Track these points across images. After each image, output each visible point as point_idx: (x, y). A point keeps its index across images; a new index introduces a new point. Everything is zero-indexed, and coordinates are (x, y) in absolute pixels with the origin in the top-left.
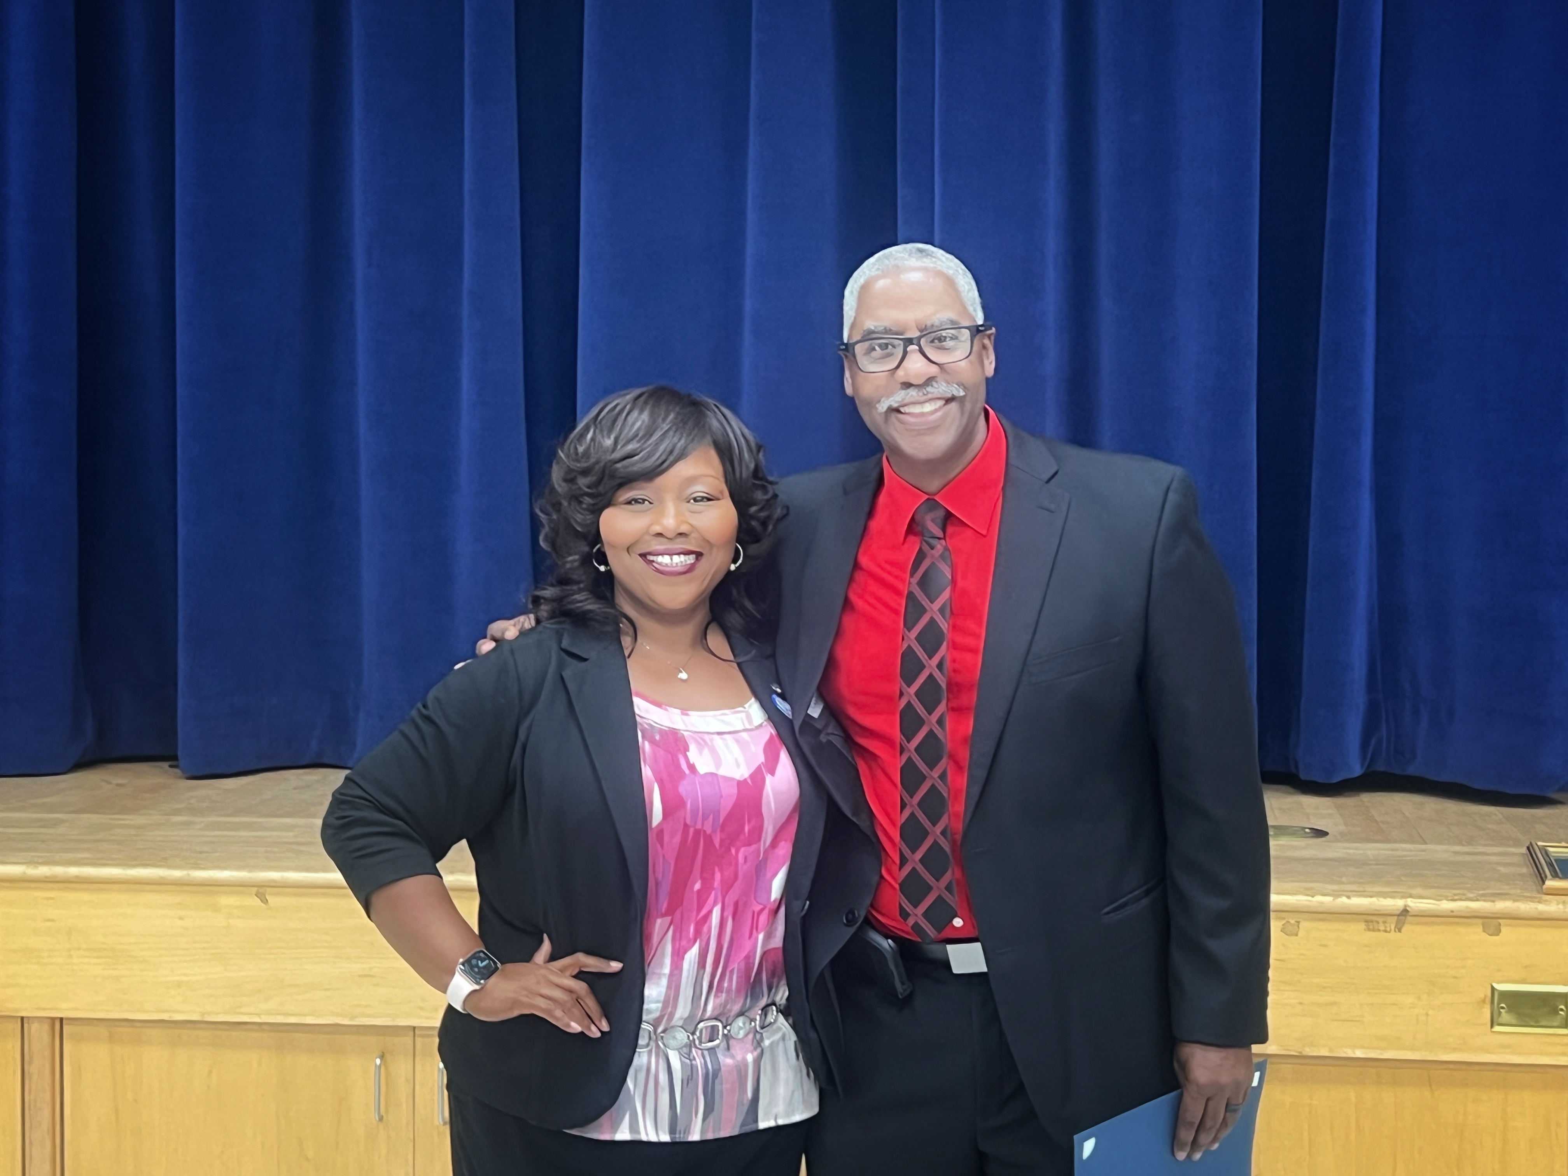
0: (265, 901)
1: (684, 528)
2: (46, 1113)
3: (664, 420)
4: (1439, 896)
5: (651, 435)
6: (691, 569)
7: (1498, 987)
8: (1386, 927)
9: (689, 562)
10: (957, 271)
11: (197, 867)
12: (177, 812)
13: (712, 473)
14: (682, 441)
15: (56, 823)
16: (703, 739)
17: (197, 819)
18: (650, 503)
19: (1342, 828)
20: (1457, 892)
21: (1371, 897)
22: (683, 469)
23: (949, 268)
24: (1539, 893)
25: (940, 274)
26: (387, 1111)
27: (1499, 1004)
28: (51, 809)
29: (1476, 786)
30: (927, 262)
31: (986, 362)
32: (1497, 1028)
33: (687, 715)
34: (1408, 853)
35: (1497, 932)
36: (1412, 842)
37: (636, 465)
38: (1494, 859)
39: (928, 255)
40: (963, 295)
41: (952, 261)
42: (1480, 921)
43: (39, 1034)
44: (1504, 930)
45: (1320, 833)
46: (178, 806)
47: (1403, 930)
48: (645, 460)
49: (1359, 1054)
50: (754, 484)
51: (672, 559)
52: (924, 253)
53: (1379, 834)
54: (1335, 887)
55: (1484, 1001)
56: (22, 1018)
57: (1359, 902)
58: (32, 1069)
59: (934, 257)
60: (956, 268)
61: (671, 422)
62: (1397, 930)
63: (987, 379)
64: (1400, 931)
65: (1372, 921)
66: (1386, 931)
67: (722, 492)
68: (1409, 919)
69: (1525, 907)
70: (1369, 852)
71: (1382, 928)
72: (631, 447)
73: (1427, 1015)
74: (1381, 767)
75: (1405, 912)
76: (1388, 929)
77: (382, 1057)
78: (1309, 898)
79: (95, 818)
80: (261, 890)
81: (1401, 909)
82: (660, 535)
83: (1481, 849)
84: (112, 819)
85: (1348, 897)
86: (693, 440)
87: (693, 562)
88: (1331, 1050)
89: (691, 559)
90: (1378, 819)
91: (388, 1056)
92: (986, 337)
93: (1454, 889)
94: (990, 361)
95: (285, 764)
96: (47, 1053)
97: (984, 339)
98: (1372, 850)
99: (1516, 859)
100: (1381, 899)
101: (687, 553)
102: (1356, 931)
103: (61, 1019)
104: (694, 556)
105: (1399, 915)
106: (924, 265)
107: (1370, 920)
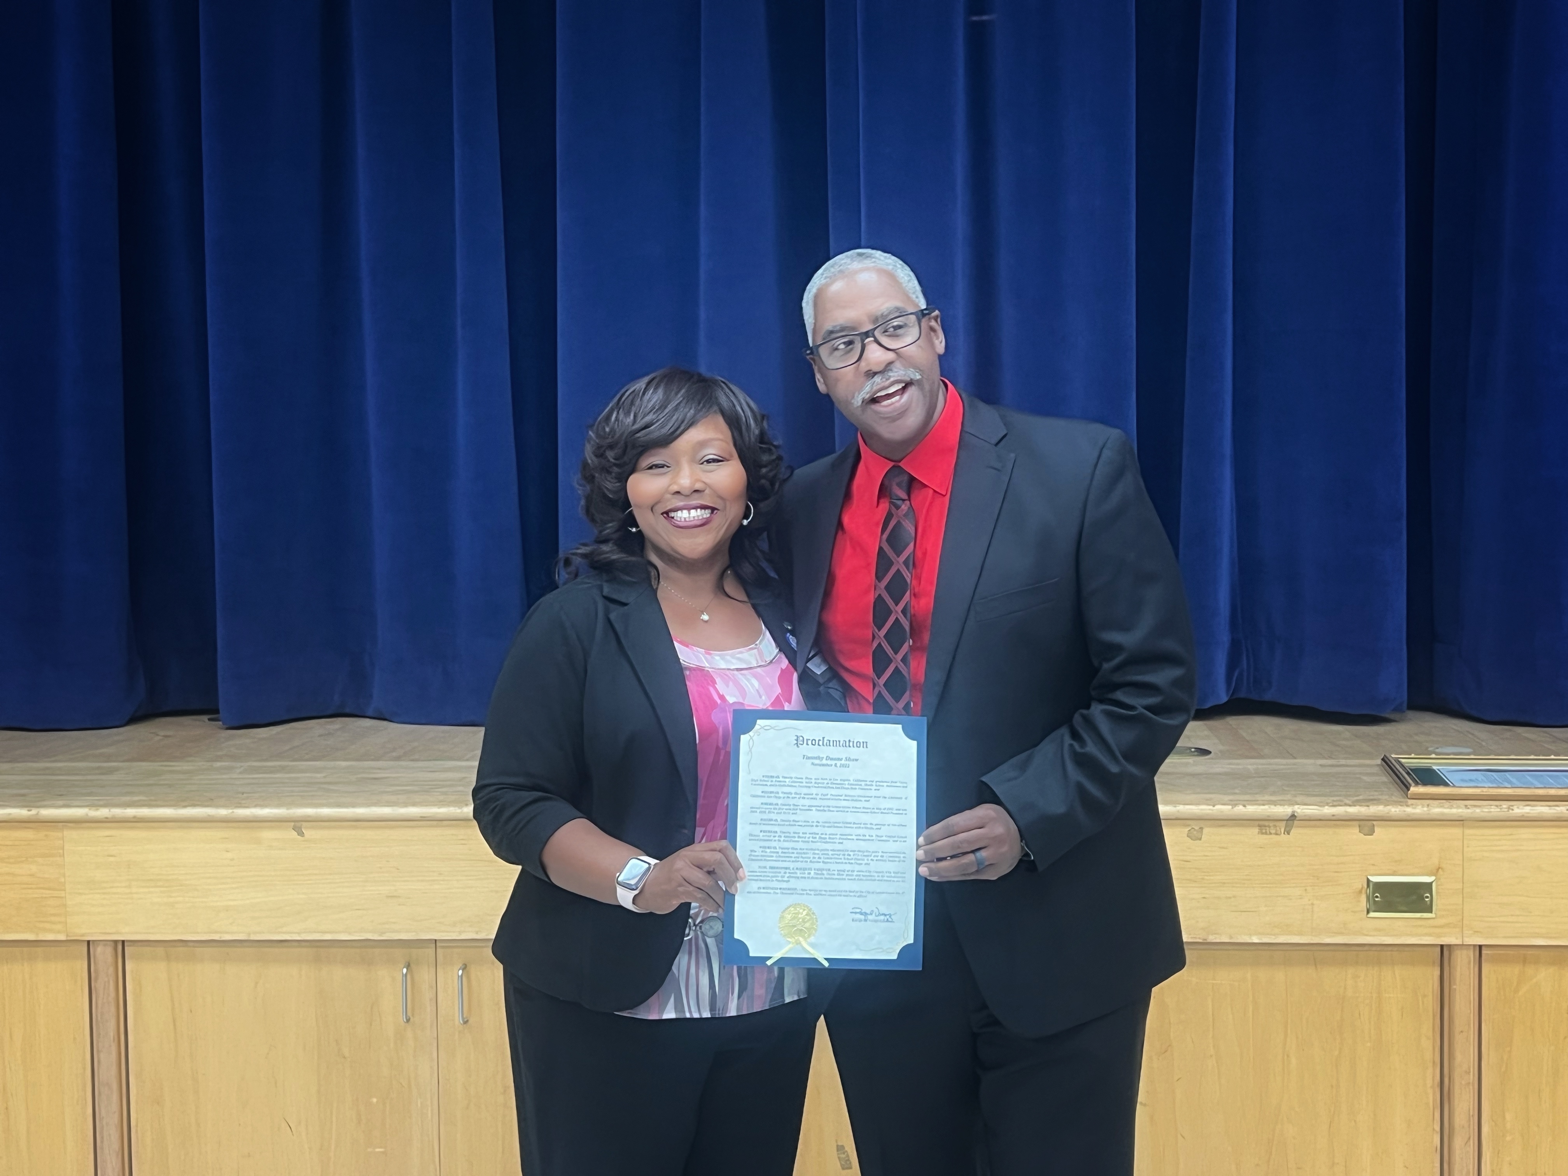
0: (301, 834)
1: (698, 486)
2: (112, 1024)
3: (677, 394)
4: (1321, 802)
5: (666, 407)
6: (705, 523)
7: (1372, 879)
8: (1276, 830)
9: (705, 516)
10: (895, 266)
11: (240, 806)
12: (219, 758)
13: (720, 436)
14: (692, 411)
15: (111, 771)
16: (725, 673)
17: (239, 764)
18: (668, 467)
19: (1221, 747)
20: (1335, 799)
21: (1264, 805)
22: (694, 435)
23: (888, 264)
24: (1404, 798)
25: (882, 272)
26: (413, 1015)
27: (1374, 894)
28: (108, 758)
29: (1323, 709)
30: (868, 263)
31: (937, 342)
32: (1372, 914)
33: (710, 654)
34: (1282, 767)
35: (1371, 832)
36: (1284, 758)
37: (655, 432)
38: (1357, 770)
39: (868, 257)
40: (904, 285)
41: (889, 258)
42: (1357, 823)
43: (103, 955)
44: (1377, 830)
45: (1204, 752)
46: (220, 753)
47: (1291, 833)
48: (662, 427)
49: (1255, 940)
50: (761, 448)
51: (689, 514)
52: (863, 256)
53: (1252, 751)
54: (1231, 797)
55: (1360, 892)
56: (89, 942)
57: (1252, 810)
58: (98, 985)
59: (874, 258)
60: (894, 264)
61: (682, 396)
62: (1286, 833)
63: (940, 357)
64: (1289, 834)
65: (1265, 826)
66: (1276, 834)
67: (731, 456)
68: (1295, 822)
69: (1395, 810)
70: (1249, 767)
71: (1273, 831)
72: (648, 419)
73: (1312, 904)
74: (1242, 694)
75: (1293, 817)
76: (1279, 832)
77: (408, 966)
78: (1211, 807)
79: (145, 765)
80: (298, 825)
81: (1290, 815)
82: (678, 492)
83: (1343, 762)
84: (162, 766)
85: (1244, 806)
86: (701, 410)
87: (708, 515)
88: (1231, 938)
89: (706, 514)
90: (1248, 738)
91: (412, 965)
92: (933, 321)
93: (1332, 796)
94: (940, 340)
95: (315, 714)
96: (111, 970)
97: (931, 322)
98: (1250, 765)
99: (1376, 770)
100: (1272, 807)
101: (703, 507)
102: (1251, 834)
103: (123, 942)
104: (710, 511)
105: (1287, 820)
106: (865, 266)
107: (1263, 824)
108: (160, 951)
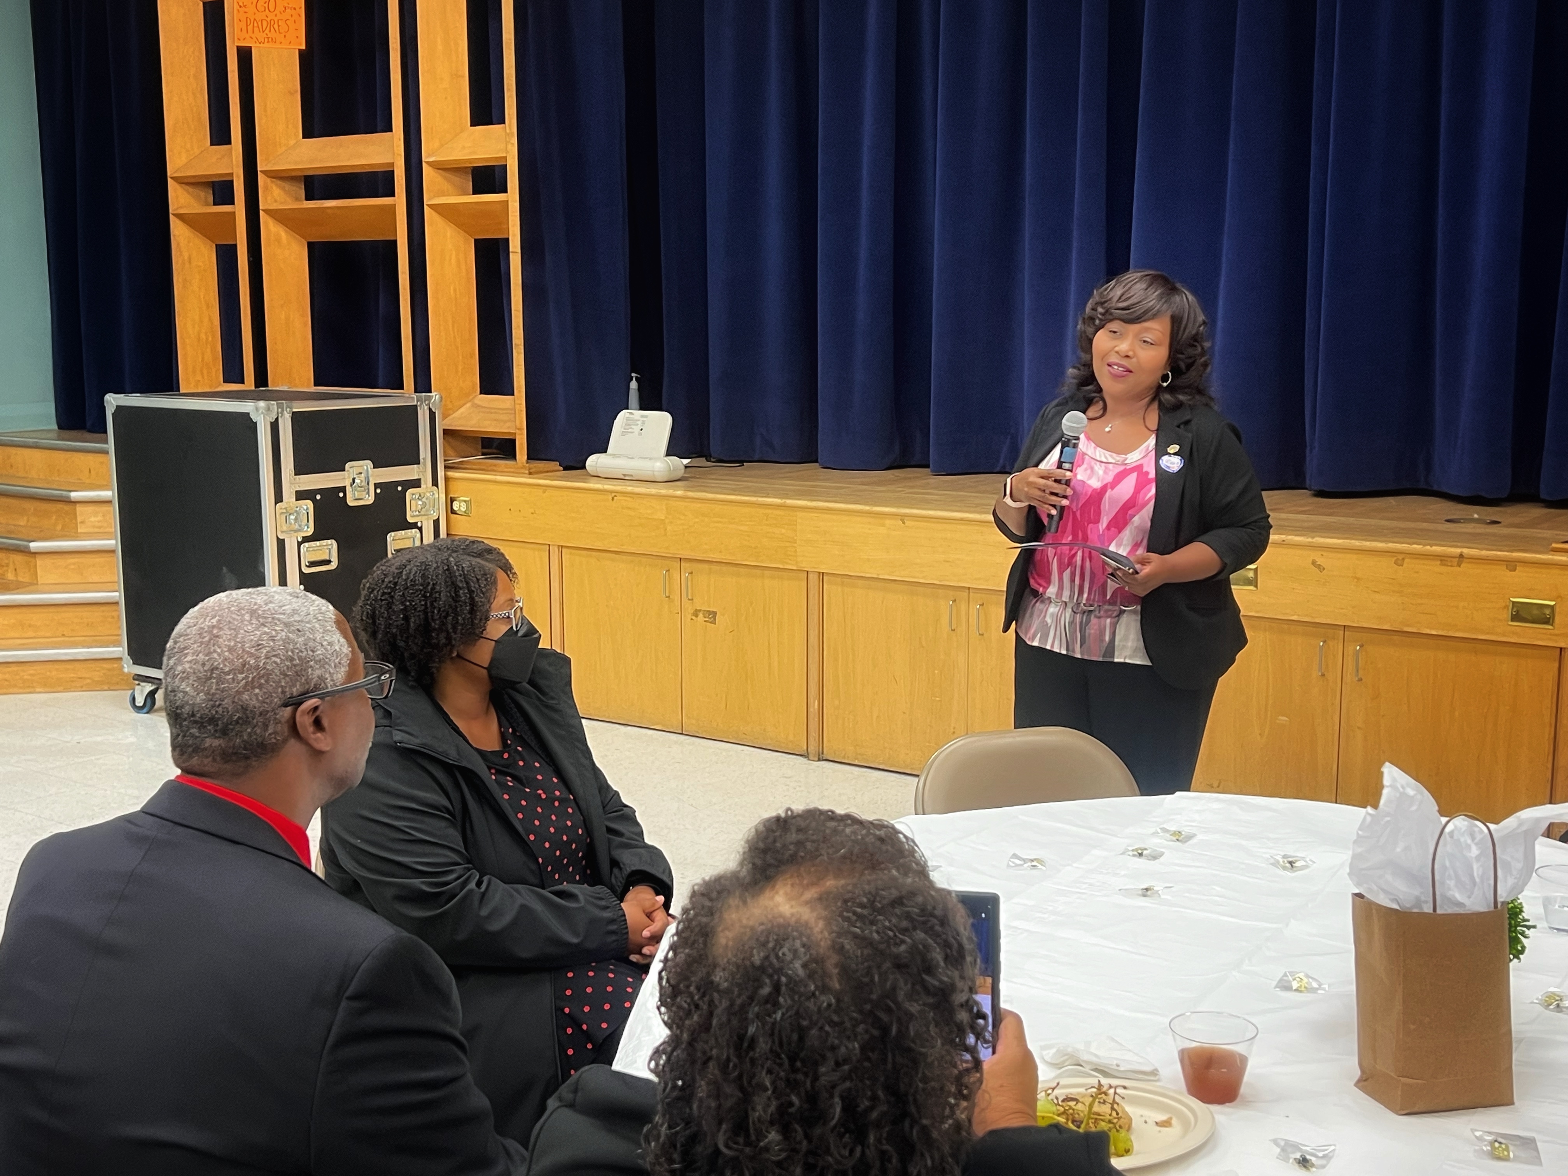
0: (904, 523)
1: (1130, 354)
4: (1480, 547)
7: (1512, 599)
21: (1443, 547)
27: (1513, 609)
32: (1513, 623)
35: (1514, 570)
42: (1505, 563)
43: (814, 579)
44: (1518, 568)
47: (1462, 566)
49: (1434, 632)
54: (1423, 541)
55: (1508, 608)
56: (807, 571)
57: (1436, 549)
62: (1458, 566)
68: (1464, 560)
69: (1529, 556)
71: (1450, 565)
73: (1472, 613)
76: (1453, 565)
77: (953, 601)
78: (1409, 546)
80: (903, 518)
81: (1460, 554)
82: (1118, 353)
85: (1431, 546)
88: (1419, 629)
91: (957, 600)
93: (1490, 546)
96: (817, 588)
100: (1449, 548)
102: (1436, 567)
103: (823, 573)
105: (1458, 558)
107: (1443, 559)
108: (839, 580)
